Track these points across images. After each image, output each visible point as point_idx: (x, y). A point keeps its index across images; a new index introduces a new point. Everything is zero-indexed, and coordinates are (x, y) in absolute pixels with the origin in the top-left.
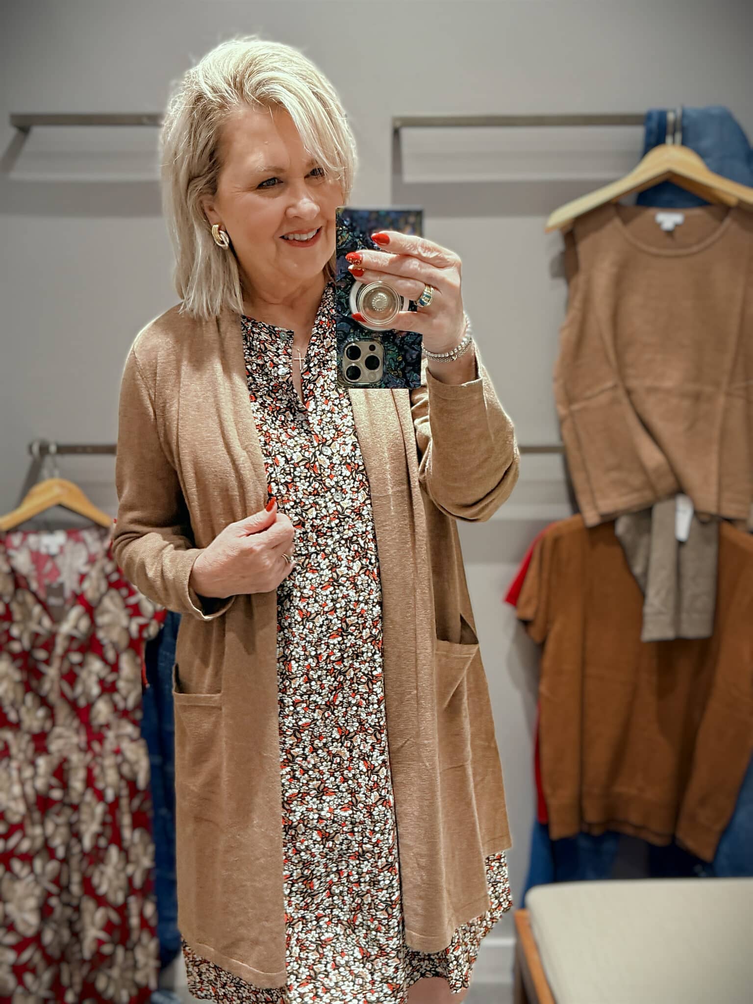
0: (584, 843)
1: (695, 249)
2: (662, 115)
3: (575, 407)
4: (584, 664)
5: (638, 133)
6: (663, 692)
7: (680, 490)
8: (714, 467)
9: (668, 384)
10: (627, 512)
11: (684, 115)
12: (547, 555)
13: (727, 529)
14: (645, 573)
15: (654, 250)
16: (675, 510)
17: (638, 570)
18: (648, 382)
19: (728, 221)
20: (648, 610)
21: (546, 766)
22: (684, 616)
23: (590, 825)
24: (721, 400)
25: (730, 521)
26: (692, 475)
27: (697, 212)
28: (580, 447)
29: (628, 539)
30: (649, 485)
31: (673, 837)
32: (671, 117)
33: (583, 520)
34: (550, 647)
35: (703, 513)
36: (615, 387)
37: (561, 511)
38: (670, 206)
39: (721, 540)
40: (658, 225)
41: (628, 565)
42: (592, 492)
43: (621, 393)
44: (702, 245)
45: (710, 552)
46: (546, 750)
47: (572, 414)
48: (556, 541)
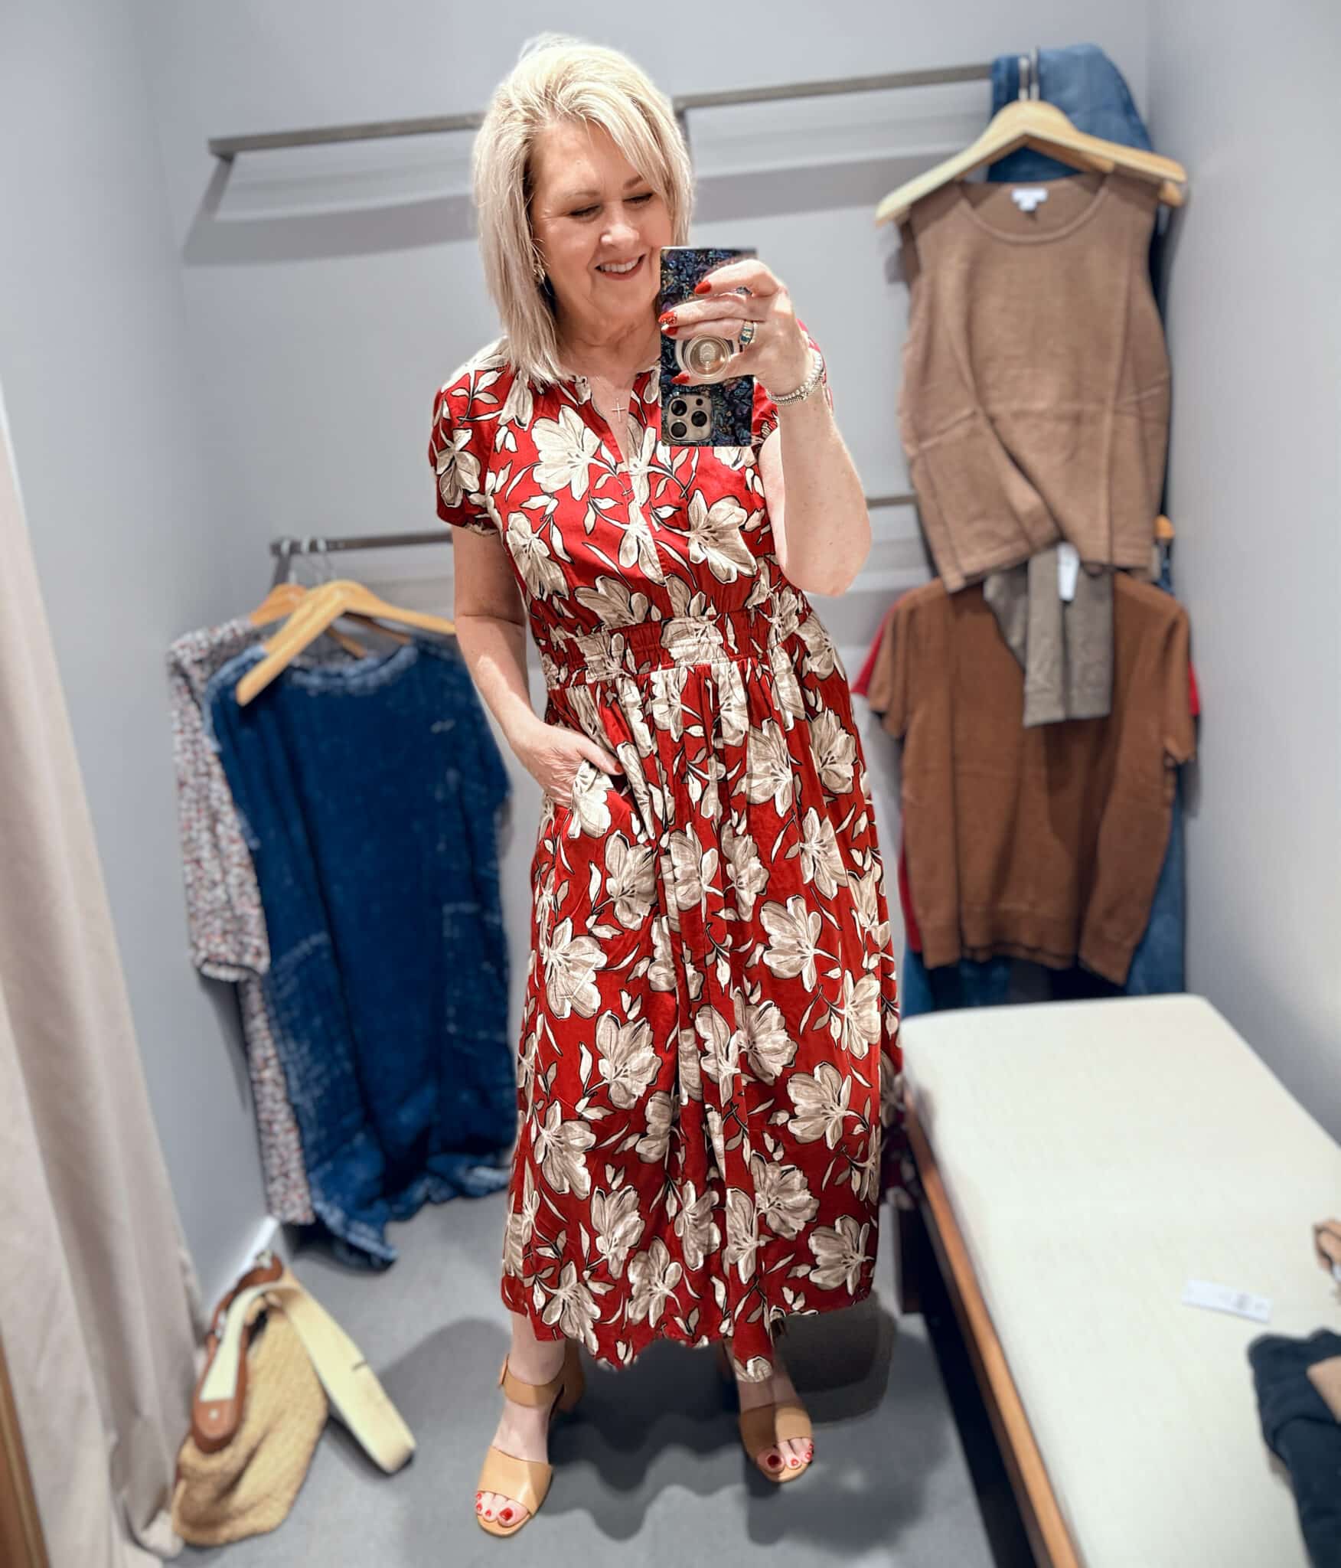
0: (967, 972)
1: (1064, 231)
2: (1013, 62)
3: (927, 444)
4: (954, 759)
5: (983, 89)
6: (1054, 786)
7: (1061, 537)
8: (1103, 504)
9: (1040, 405)
10: (998, 570)
11: (1040, 60)
12: (902, 632)
13: (1123, 581)
14: (1024, 644)
15: (1011, 237)
16: (1057, 562)
17: (1015, 640)
18: (1015, 405)
19: (1103, 192)
20: (1029, 688)
21: (915, 883)
22: (1075, 692)
23: (974, 950)
24: (1108, 421)
25: (1126, 570)
26: (1075, 517)
27: (1064, 183)
28: (934, 495)
29: (1000, 604)
30: (1023, 534)
31: (1076, 958)
32: (1024, 64)
33: (944, 584)
34: (911, 742)
35: (1093, 563)
36: (974, 415)
37: (917, 577)
38: (1029, 179)
39: (1115, 594)
40: (1016, 205)
41: (1002, 636)
42: (953, 550)
43: (981, 422)
44: (1071, 227)
45: (1104, 610)
46: (913, 866)
47: (922, 454)
48: (912, 613)
